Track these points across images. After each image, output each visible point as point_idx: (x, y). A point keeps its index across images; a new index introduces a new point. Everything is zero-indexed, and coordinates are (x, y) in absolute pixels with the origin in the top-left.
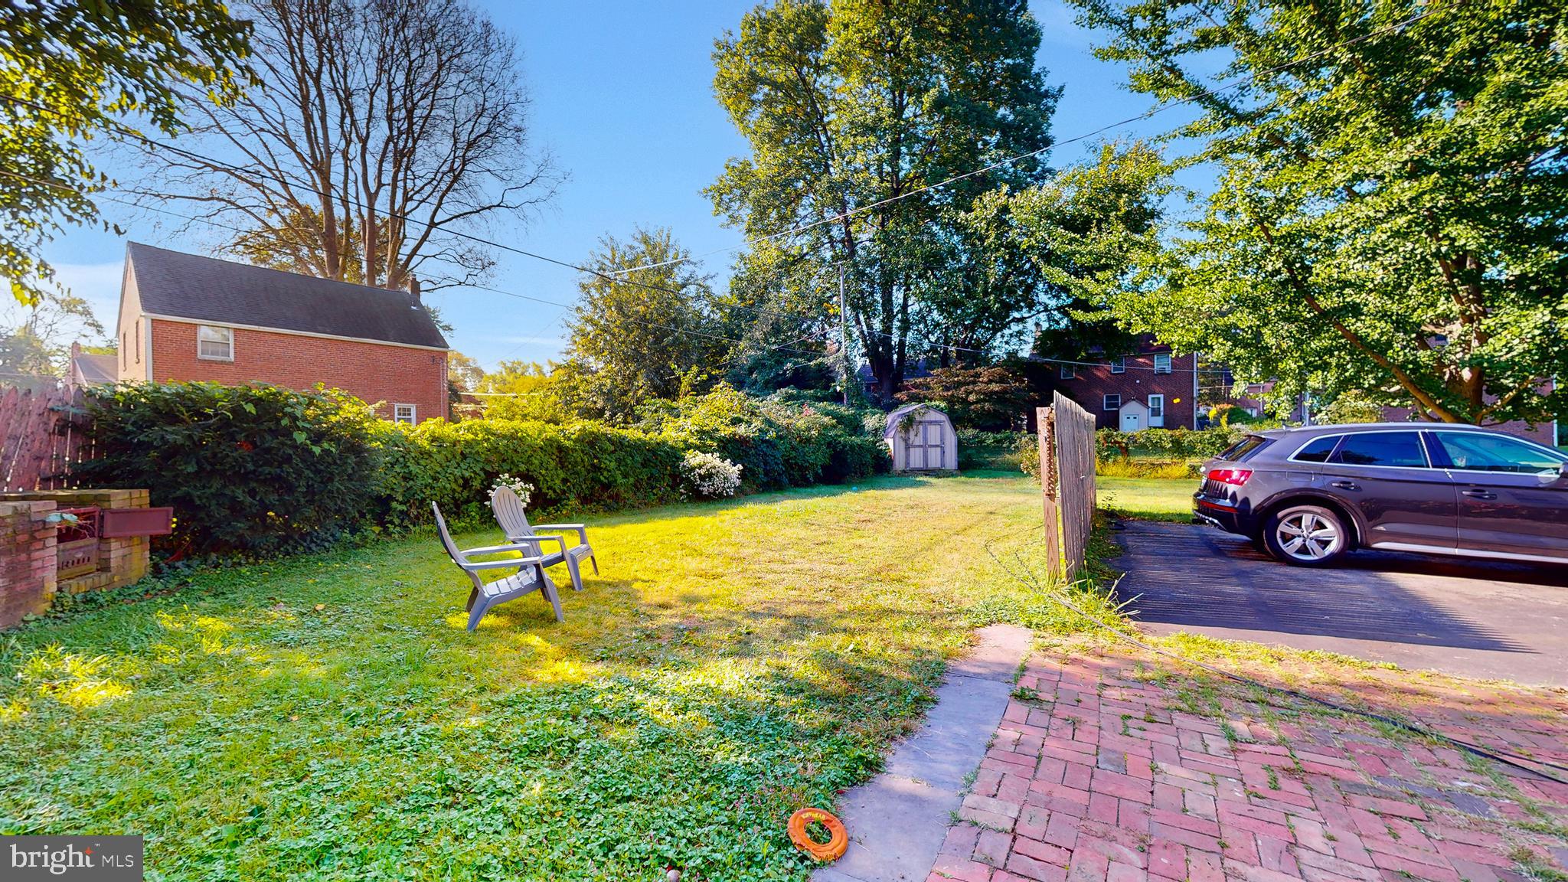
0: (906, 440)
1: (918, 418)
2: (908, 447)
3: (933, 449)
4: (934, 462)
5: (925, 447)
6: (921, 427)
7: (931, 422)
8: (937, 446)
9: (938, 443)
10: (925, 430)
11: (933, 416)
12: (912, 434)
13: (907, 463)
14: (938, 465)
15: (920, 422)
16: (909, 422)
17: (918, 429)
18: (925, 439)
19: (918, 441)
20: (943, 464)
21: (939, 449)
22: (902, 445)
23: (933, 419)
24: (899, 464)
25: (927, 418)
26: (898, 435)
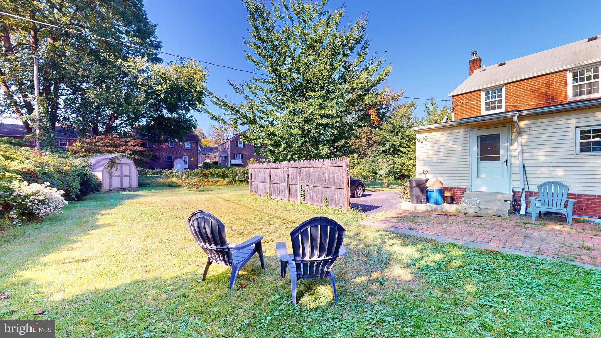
0: (110, 173)
1: (117, 161)
2: (111, 177)
3: (125, 178)
4: (126, 184)
5: (121, 176)
6: (119, 166)
7: (124, 164)
8: (127, 176)
9: (128, 174)
10: (121, 167)
11: (126, 160)
12: (114, 170)
13: (111, 185)
14: (128, 186)
15: (119, 163)
16: (112, 163)
17: (117, 167)
18: (121, 172)
19: (117, 173)
20: (130, 185)
21: (128, 177)
22: (108, 175)
23: (125, 162)
24: (106, 186)
25: (122, 161)
26: (105, 170)
